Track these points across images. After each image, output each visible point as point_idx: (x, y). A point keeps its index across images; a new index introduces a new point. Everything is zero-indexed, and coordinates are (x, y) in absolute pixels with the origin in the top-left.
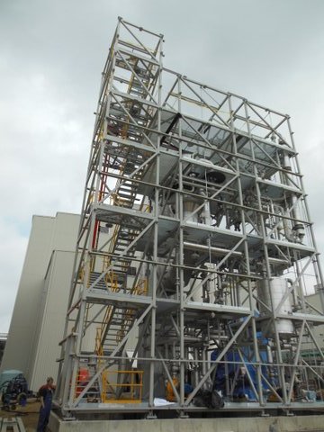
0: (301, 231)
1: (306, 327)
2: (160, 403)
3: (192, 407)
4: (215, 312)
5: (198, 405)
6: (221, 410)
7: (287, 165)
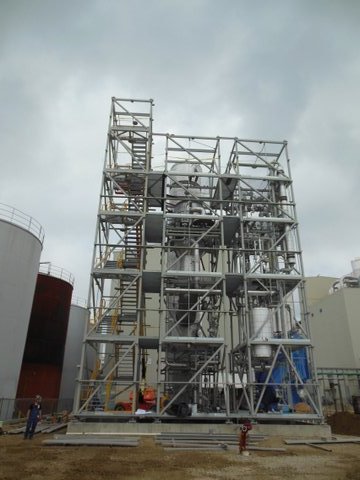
0: (291, 260)
1: (281, 350)
2: (141, 412)
3: (166, 415)
4: (191, 344)
5: (170, 414)
6: (187, 418)
7: (283, 194)
